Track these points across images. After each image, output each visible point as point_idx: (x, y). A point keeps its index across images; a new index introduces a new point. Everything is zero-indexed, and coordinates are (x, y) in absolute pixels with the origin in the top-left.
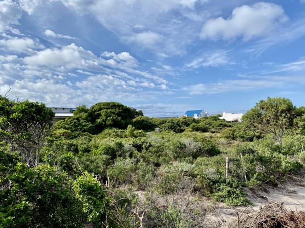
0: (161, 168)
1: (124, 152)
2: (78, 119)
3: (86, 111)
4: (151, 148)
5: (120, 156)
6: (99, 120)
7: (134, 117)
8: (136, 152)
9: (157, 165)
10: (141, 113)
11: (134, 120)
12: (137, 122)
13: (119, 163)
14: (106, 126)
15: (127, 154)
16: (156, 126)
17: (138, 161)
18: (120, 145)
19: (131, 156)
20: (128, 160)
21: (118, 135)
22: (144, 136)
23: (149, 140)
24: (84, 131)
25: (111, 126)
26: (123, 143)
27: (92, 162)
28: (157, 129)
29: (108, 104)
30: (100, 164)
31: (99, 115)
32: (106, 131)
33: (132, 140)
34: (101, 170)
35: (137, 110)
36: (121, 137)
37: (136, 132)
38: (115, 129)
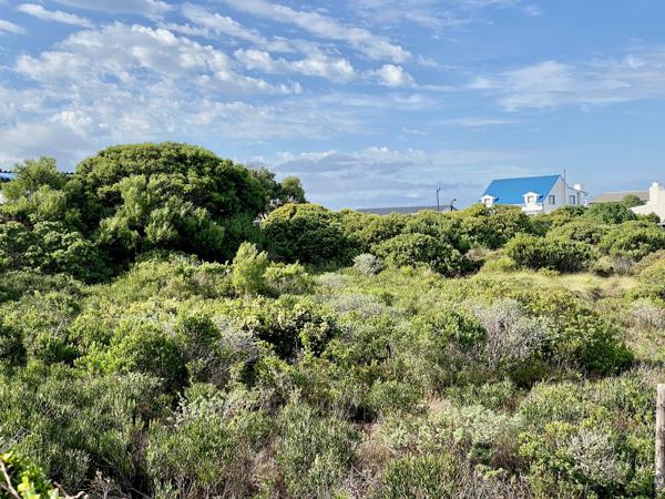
0: (376, 428)
1: (222, 360)
2: (22, 216)
3: (55, 183)
4: (334, 346)
5: (203, 377)
6: (112, 223)
7: (262, 209)
8: (271, 360)
9: (363, 416)
10: (293, 192)
11: (265, 221)
12: (278, 230)
13: (199, 407)
14: (143, 248)
15: (235, 370)
16: (358, 246)
17: (279, 401)
18: (204, 331)
19: (249, 377)
20: (238, 394)
21: (194, 288)
22: (307, 289)
23: (327, 309)
24: (53, 268)
25: (166, 247)
26: (217, 320)
27: (83, 403)
28: (363, 260)
29: (154, 153)
30: (119, 412)
31: (114, 200)
32: (146, 268)
33: (253, 309)
34: (122, 438)
35: (280, 179)
36: (211, 295)
37: (272, 271)
38: (181, 261)
